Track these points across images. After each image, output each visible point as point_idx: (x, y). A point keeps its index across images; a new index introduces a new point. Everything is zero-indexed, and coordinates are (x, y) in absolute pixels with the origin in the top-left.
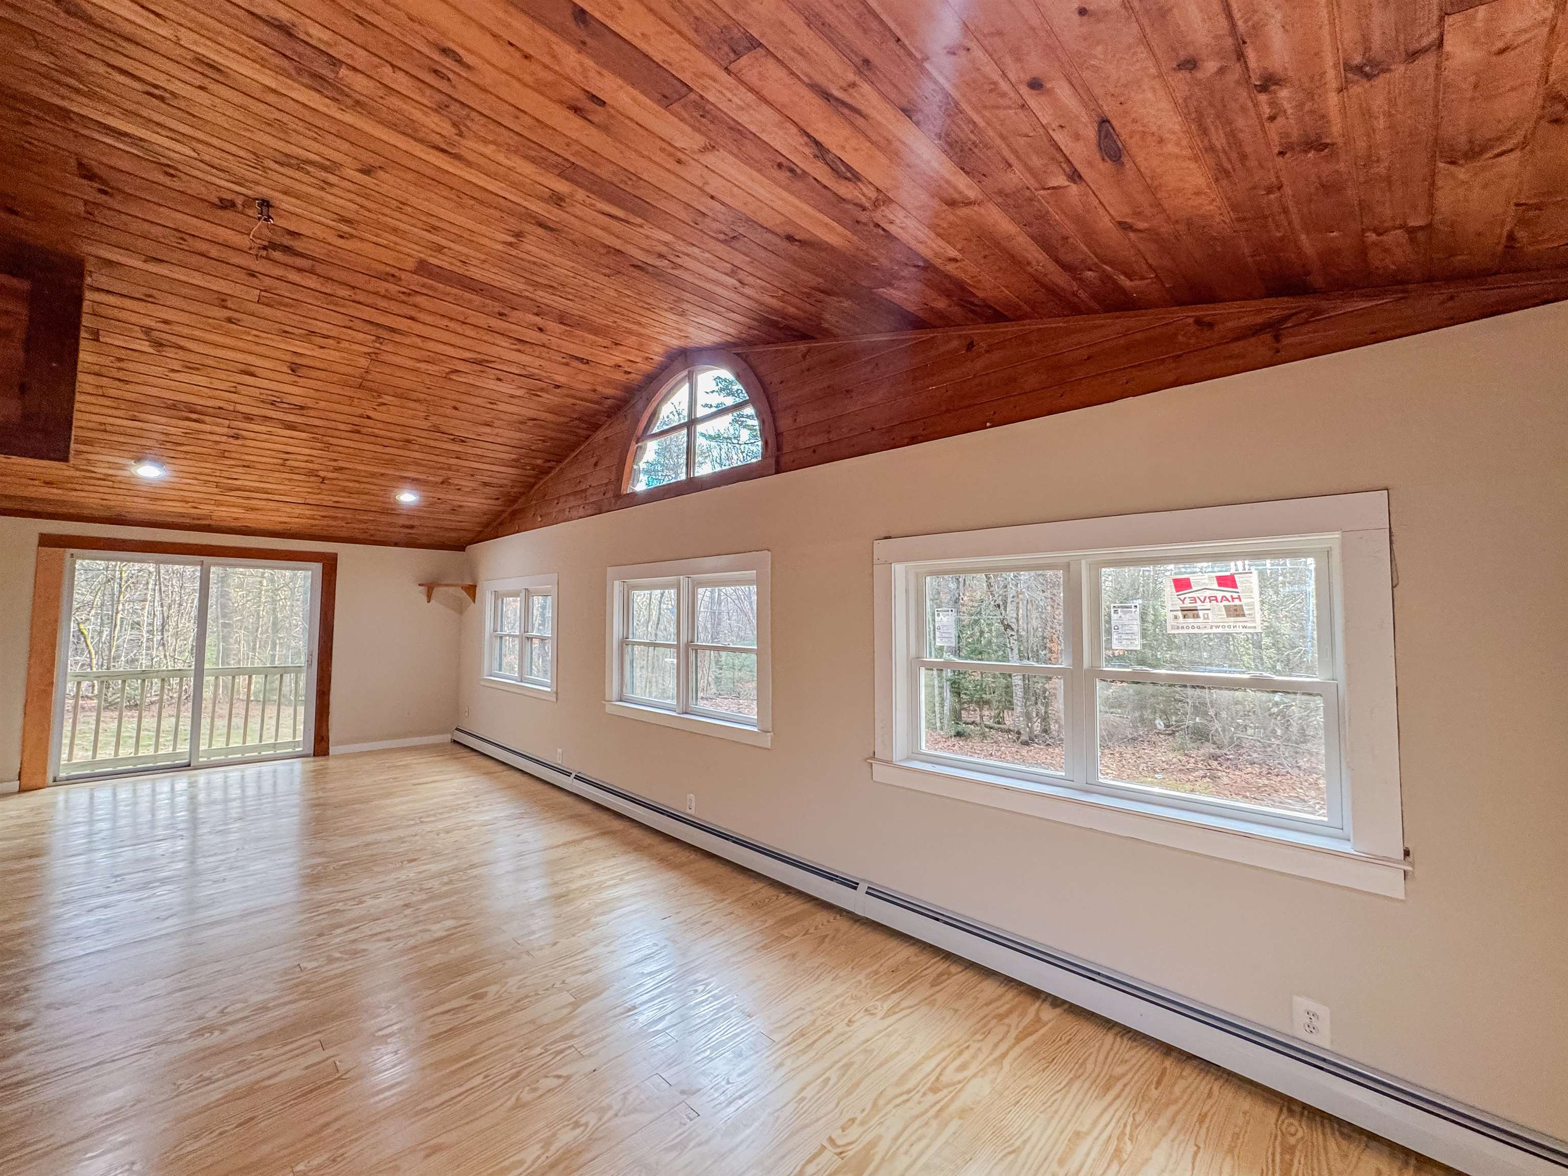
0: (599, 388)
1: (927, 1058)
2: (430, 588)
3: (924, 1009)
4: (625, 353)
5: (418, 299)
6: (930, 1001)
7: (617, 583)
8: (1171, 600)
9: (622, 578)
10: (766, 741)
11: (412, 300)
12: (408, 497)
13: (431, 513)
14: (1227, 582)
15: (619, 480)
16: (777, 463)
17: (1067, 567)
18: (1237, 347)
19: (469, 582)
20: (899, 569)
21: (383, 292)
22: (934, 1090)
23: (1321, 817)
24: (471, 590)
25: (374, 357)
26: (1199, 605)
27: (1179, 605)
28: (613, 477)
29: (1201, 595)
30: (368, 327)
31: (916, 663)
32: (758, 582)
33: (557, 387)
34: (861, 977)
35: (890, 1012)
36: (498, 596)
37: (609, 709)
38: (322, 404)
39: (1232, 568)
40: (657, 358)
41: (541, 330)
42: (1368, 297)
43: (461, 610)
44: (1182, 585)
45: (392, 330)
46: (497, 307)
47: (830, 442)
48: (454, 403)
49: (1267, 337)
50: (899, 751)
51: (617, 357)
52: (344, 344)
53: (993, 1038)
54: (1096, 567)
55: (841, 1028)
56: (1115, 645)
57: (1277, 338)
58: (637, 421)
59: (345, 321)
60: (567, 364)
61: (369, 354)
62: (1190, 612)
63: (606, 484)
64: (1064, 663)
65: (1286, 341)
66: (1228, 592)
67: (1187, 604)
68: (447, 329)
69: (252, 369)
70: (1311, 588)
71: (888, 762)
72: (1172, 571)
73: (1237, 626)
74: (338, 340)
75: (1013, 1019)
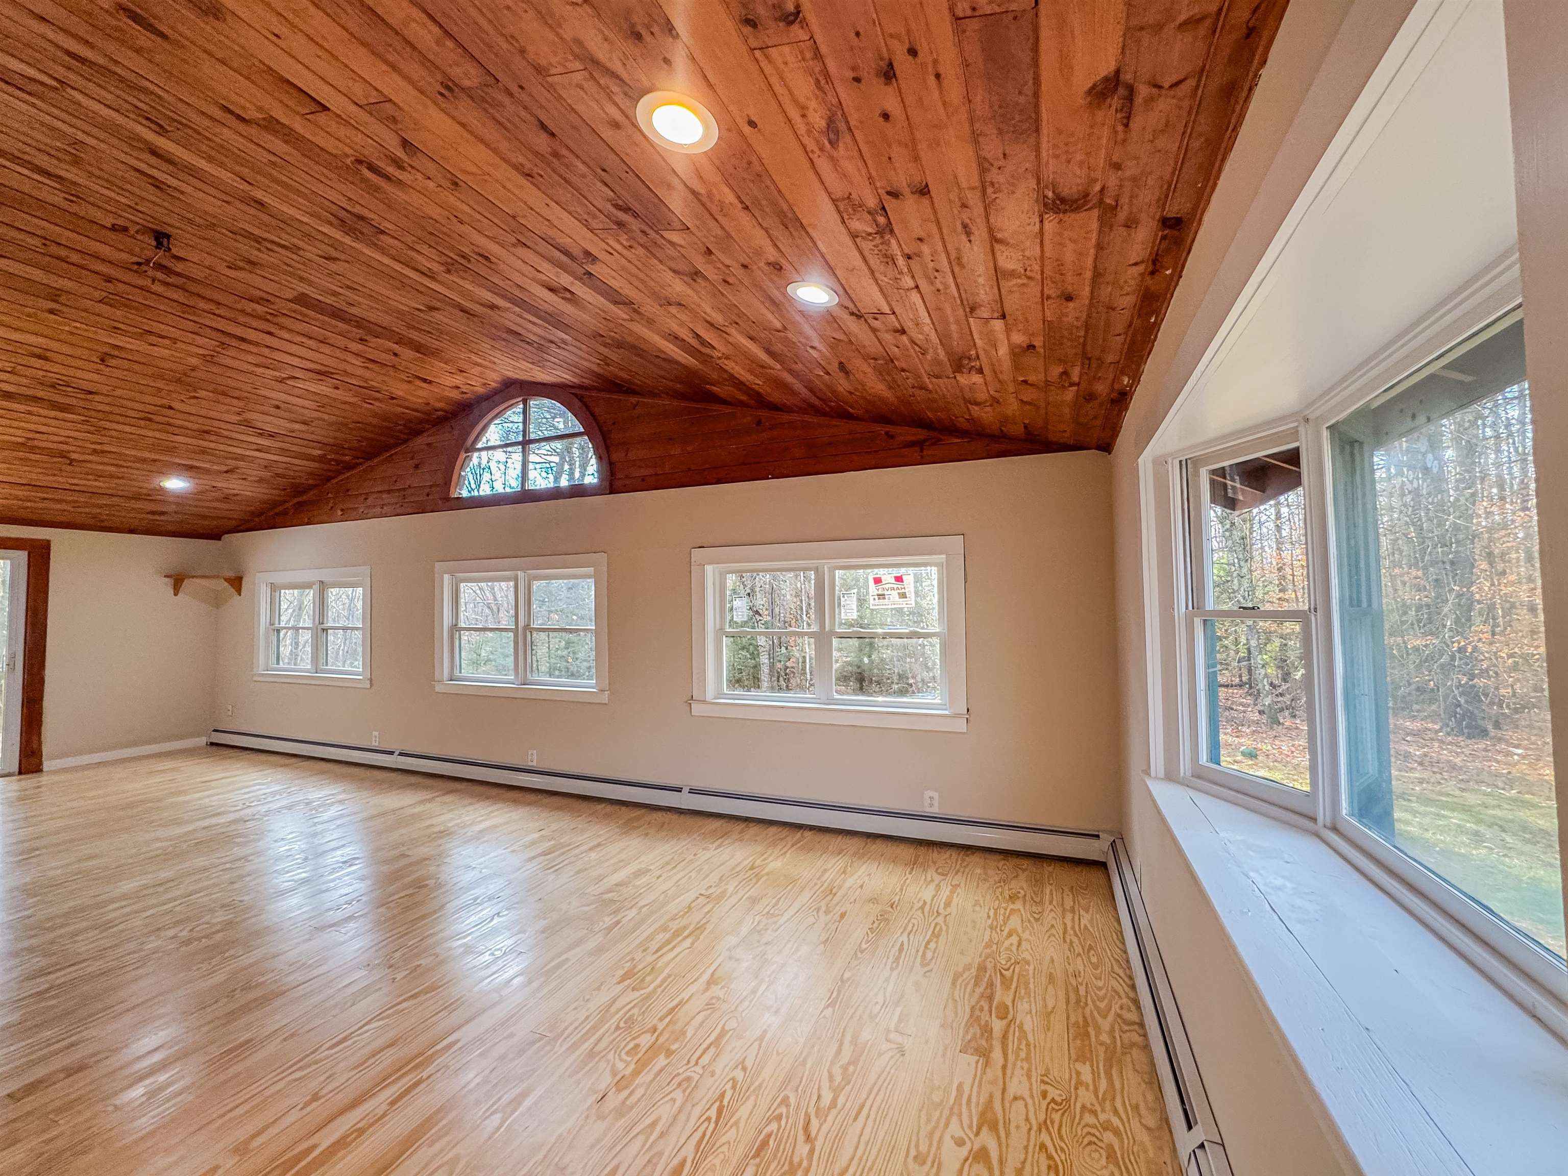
0: (432, 402)
1: (745, 859)
2: (178, 581)
3: (737, 844)
4: (466, 378)
5: (282, 320)
6: (741, 839)
7: (446, 577)
8: (873, 589)
9: (451, 573)
10: (605, 698)
11: (275, 320)
12: (175, 484)
13: (200, 500)
14: (899, 579)
15: (447, 483)
16: (611, 485)
17: (817, 570)
18: (905, 451)
19: (231, 574)
20: (709, 569)
21: (249, 310)
22: (751, 869)
23: (937, 701)
24: (237, 583)
25: (209, 359)
26: (886, 592)
27: (876, 592)
28: (440, 481)
29: (887, 586)
30: (214, 334)
31: (720, 632)
32: (597, 577)
33: (393, 398)
34: (695, 836)
35: (719, 846)
36: (275, 588)
37: (438, 688)
38: (119, 392)
39: (902, 571)
40: (494, 385)
41: (396, 355)
42: (957, 437)
43: (217, 601)
44: (878, 581)
45: (243, 340)
46: (360, 333)
47: (656, 474)
48: (277, 403)
49: (918, 449)
50: (710, 695)
51: (458, 380)
52: (179, 345)
53: (779, 847)
54: (832, 570)
55: (691, 857)
56: (843, 616)
57: (922, 451)
58: (468, 434)
59: (195, 328)
60: (409, 382)
61: (204, 356)
62: (881, 596)
63: (431, 486)
64: (815, 628)
65: (925, 453)
66: (898, 585)
67: (880, 592)
68: (301, 344)
69: (48, 354)
70: (935, 583)
71: (704, 702)
72: (872, 574)
73: (902, 604)
74: (175, 340)
75: (789, 838)
